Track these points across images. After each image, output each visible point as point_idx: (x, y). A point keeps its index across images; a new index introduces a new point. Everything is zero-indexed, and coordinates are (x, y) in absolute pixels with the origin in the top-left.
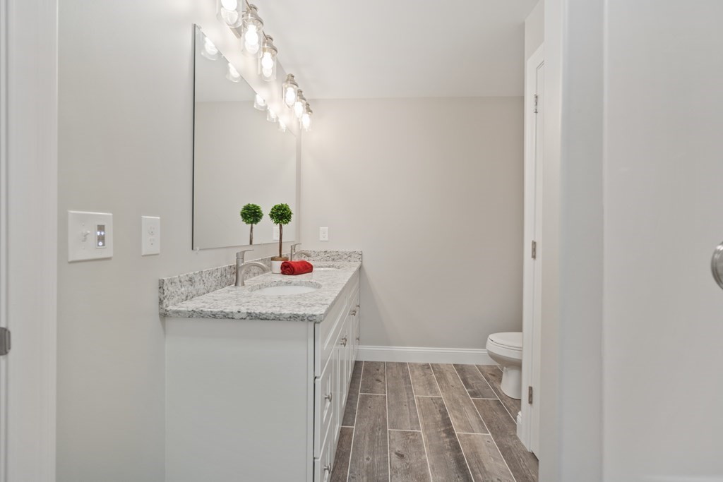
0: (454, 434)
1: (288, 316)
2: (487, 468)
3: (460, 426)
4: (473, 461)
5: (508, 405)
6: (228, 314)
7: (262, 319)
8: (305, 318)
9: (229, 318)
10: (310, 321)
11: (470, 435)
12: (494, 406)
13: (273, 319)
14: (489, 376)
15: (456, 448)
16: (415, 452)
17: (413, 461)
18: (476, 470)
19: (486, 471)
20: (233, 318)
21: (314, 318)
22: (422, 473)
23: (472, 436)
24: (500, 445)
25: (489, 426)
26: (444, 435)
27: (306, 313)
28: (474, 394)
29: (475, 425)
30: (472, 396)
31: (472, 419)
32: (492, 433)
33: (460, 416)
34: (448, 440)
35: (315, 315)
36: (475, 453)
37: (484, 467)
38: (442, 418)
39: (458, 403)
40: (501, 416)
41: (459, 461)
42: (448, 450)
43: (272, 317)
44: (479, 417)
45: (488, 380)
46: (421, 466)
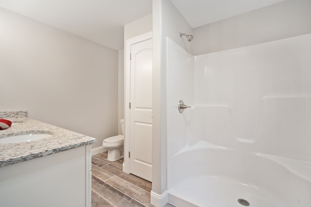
0: (104, 183)
1: (80, 144)
2: (122, 185)
3: (104, 179)
4: (116, 186)
5: (114, 164)
6: (37, 155)
7: (63, 151)
8: (89, 143)
9: (38, 157)
10: (91, 144)
11: (109, 179)
12: (110, 167)
13: (70, 149)
14: (101, 158)
15: (108, 186)
16: (94, 197)
17: (96, 201)
18: (119, 188)
19: (122, 187)
20: (41, 156)
21: (93, 142)
22: (103, 201)
23: (110, 179)
24: (121, 177)
25: (113, 173)
26: (100, 185)
27: (88, 140)
28: (100, 166)
29: (109, 176)
30: (100, 167)
31: (106, 174)
32: (116, 175)
33: (101, 176)
34: (103, 185)
35: (93, 140)
36: (115, 184)
37: (121, 186)
38: (95, 180)
39: (97, 172)
40: (114, 168)
41: (112, 189)
42: (106, 188)
43: (70, 147)
44: (108, 172)
45: (101, 159)
46: (101, 199)
